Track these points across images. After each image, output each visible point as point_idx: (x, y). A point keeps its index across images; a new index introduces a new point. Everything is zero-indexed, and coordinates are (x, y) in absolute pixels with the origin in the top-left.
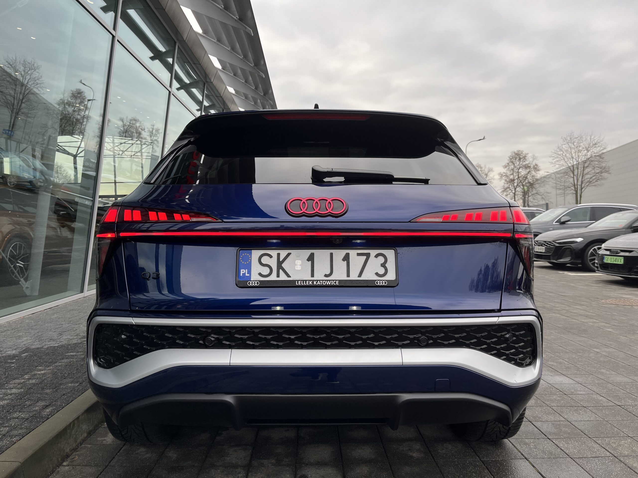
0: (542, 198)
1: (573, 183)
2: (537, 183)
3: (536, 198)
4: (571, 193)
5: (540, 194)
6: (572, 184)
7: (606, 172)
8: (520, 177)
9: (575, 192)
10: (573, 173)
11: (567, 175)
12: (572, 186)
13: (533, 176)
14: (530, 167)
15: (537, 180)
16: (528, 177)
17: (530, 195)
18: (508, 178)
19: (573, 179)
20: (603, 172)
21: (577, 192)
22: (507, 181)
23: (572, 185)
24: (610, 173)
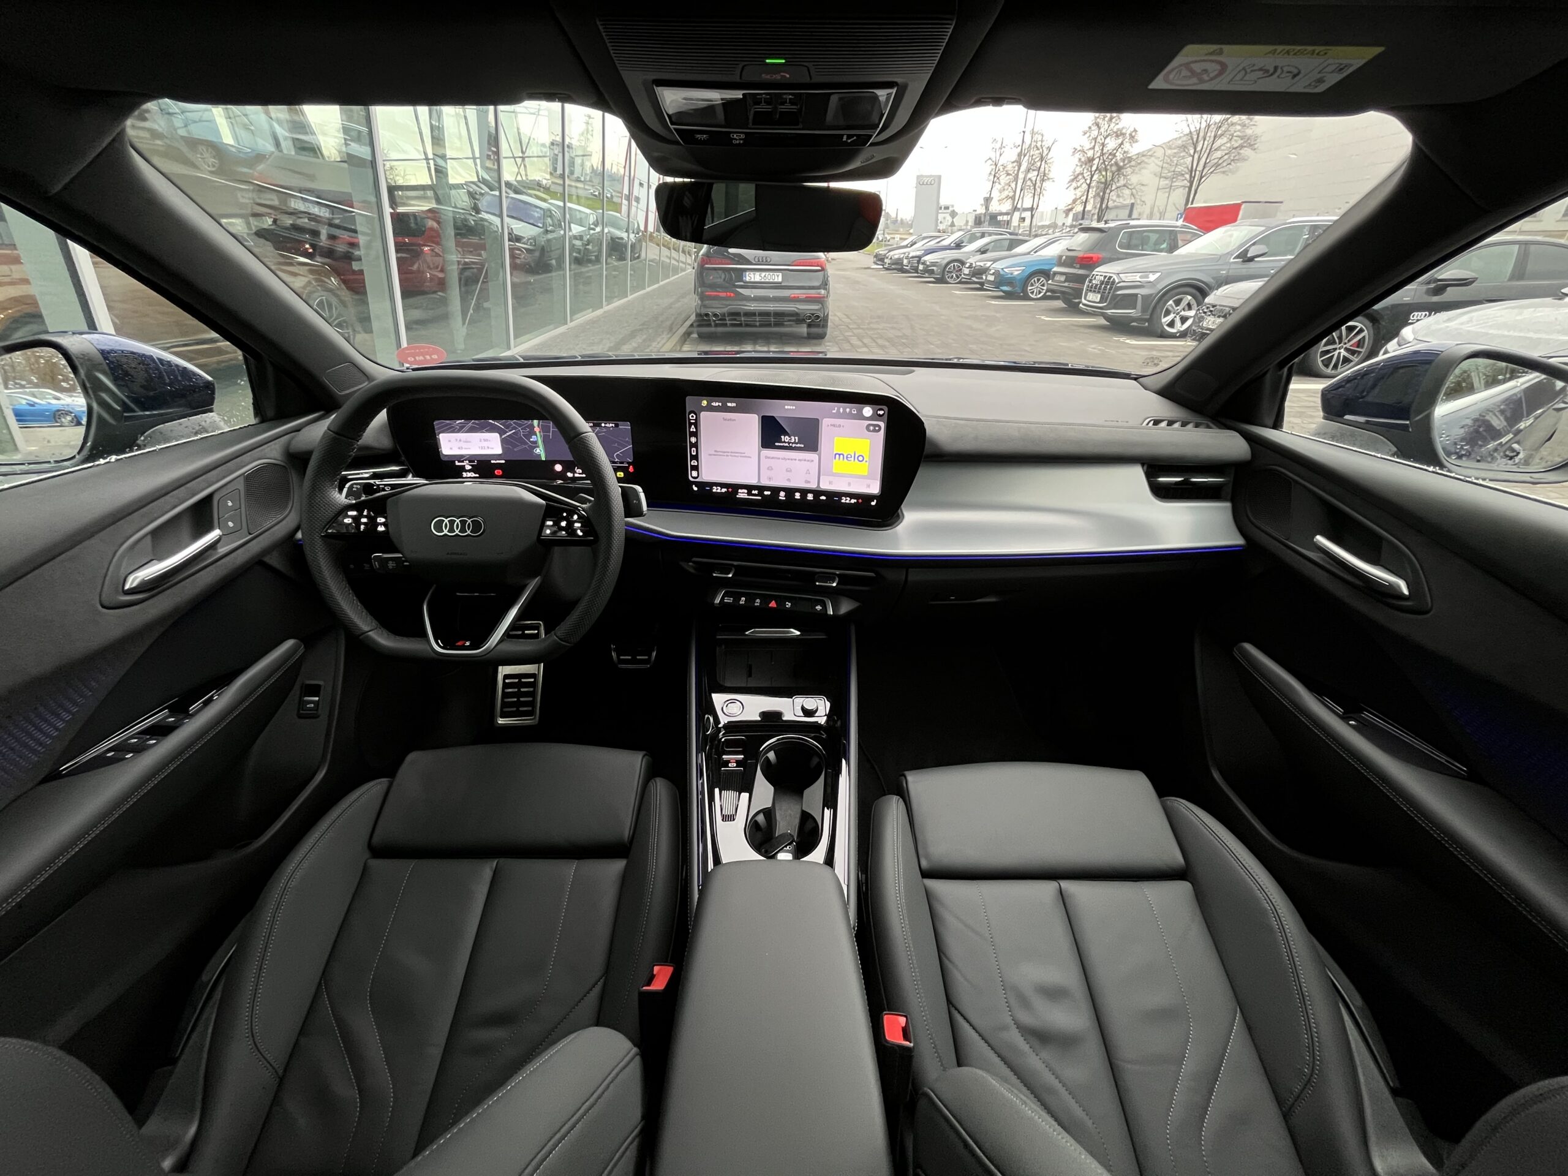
0: (1132, 194)
1: (1190, 168)
2: (1130, 167)
3: (1121, 195)
4: (1182, 186)
5: (1130, 187)
6: (1188, 168)
7: (1250, 146)
8: (1105, 153)
9: (1189, 184)
10: (1195, 149)
11: (1184, 151)
12: (1187, 173)
13: (1125, 152)
14: (1124, 134)
15: (1130, 159)
16: (1117, 154)
17: (1114, 187)
18: (1084, 156)
19: (1191, 158)
20: (1245, 147)
21: (1191, 183)
22: (1082, 162)
23: (1187, 171)
24: (1255, 149)
